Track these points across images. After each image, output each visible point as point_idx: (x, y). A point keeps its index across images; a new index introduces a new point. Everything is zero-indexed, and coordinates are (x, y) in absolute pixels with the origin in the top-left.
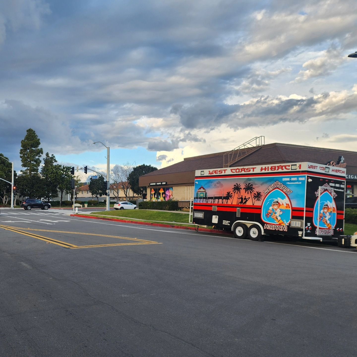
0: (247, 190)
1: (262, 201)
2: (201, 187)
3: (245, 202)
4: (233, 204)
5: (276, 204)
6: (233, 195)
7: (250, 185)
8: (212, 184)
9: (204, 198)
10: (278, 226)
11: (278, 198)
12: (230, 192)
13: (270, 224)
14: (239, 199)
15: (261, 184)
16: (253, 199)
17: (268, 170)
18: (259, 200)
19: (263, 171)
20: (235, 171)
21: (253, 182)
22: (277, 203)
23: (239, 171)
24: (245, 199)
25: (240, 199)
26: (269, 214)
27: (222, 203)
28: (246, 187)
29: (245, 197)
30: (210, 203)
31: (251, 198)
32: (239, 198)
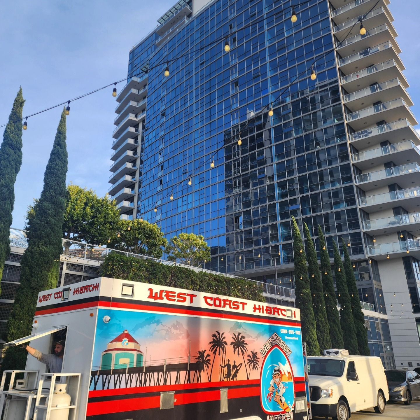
0: (236, 348)
1: (259, 369)
2: (120, 333)
3: (235, 375)
4: (211, 381)
5: (277, 374)
6: (211, 358)
7: (240, 337)
8: (160, 327)
9: (132, 371)
10: (283, 415)
11: (279, 363)
12: (205, 351)
13: (274, 415)
14: (223, 368)
15: (256, 337)
16: (247, 366)
17: (263, 312)
18: (255, 369)
19: (257, 313)
20: (211, 302)
21: (245, 331)
22: (278, 372)
23: (220, 303)
24: (235, 366)
25: (225, 368)
26: (270, 395)
27: (186, 383)
28: (234, 341)
29: (235, 362)
30: (152, 385)
31: (243, 364)
32: (223, 366)
